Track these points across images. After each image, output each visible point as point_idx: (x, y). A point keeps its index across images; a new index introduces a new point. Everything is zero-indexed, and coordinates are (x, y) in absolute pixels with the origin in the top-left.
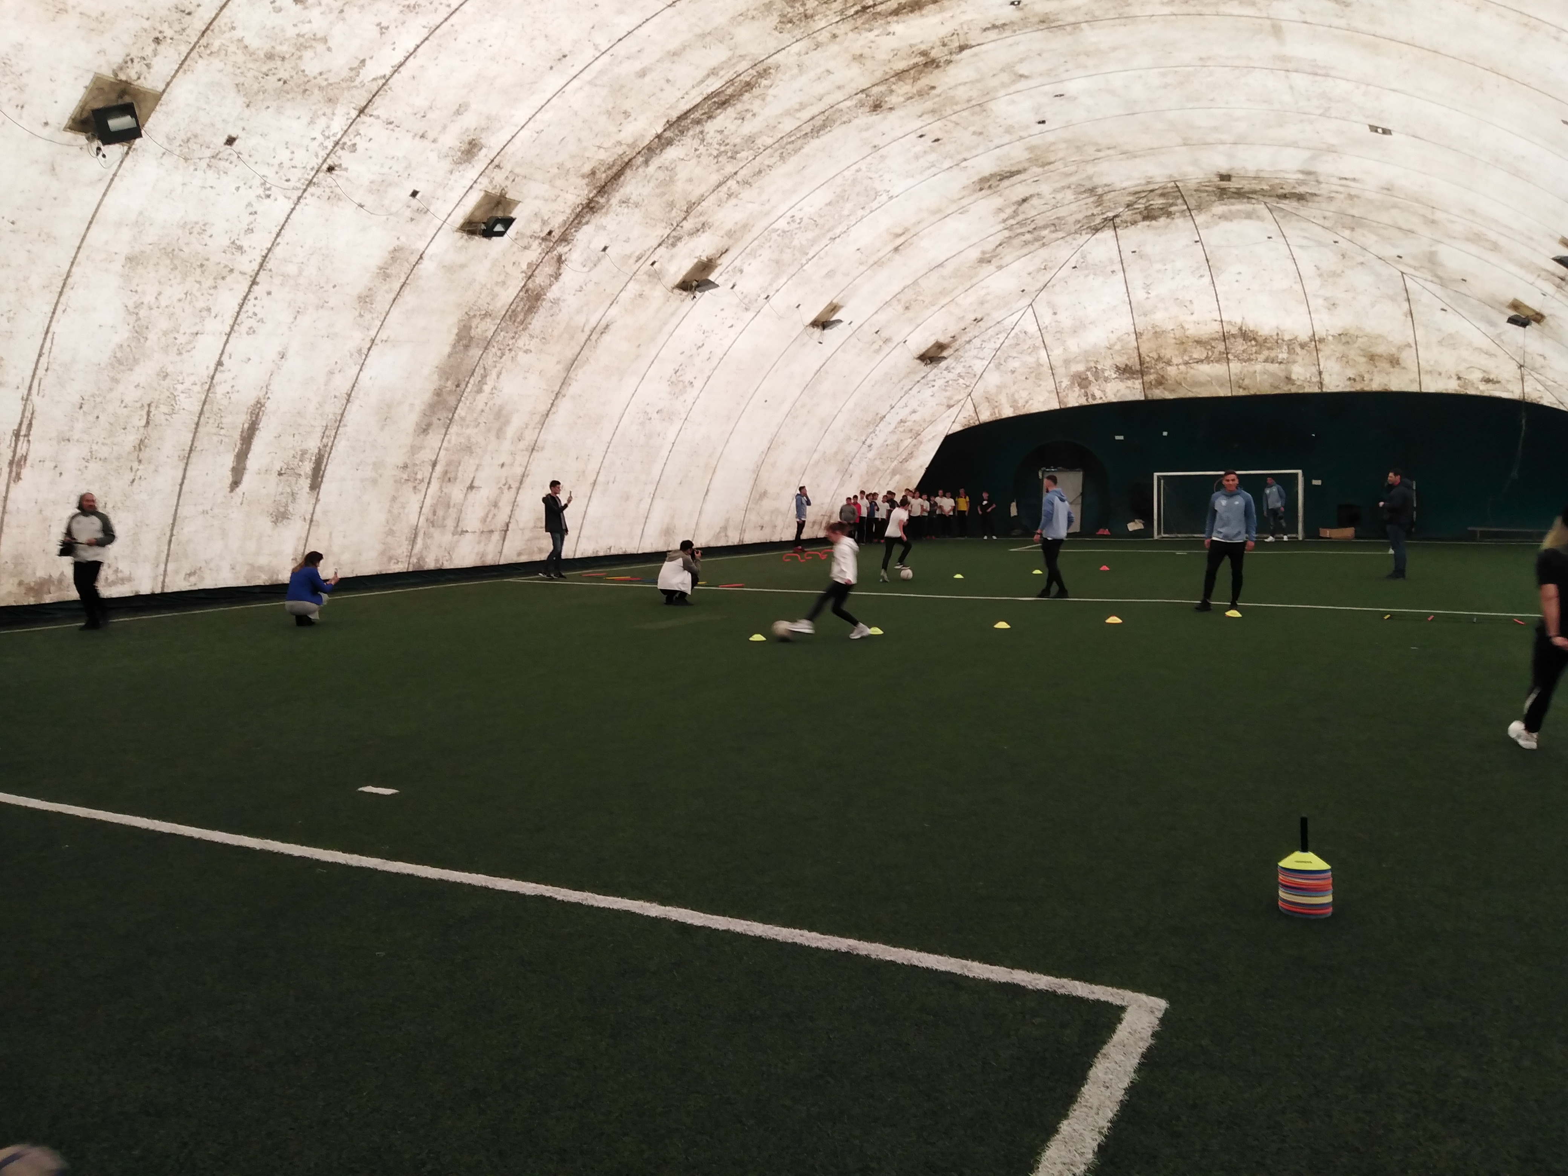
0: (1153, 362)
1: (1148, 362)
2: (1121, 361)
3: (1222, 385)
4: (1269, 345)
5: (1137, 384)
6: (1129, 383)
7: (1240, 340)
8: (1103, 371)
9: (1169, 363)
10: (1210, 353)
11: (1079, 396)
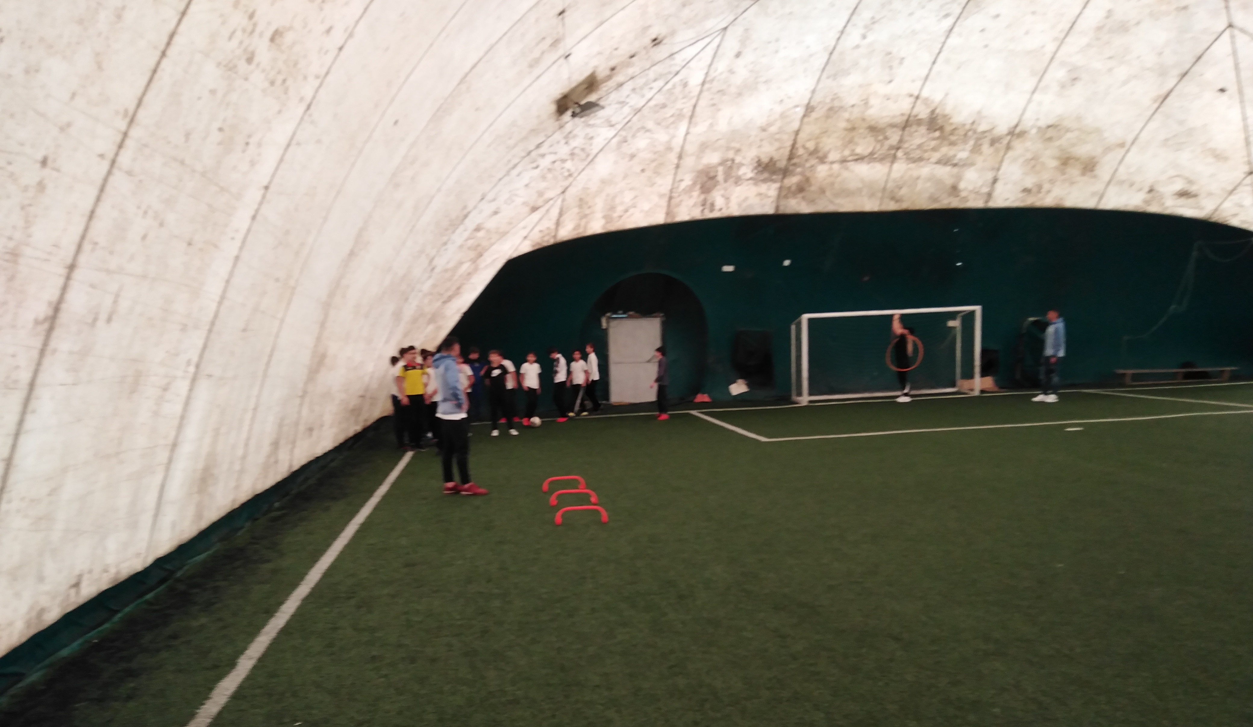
0: (805, 156)
1: (799, 156)
2: (768, 151)
3: (872, 195)
4: (953, 138)
5: (771, 190)
6: (763, 188)
7: (923, 130)
8: (741, 165)
9: (822, 160)
10: (878, 147)
11: (695, 205)
